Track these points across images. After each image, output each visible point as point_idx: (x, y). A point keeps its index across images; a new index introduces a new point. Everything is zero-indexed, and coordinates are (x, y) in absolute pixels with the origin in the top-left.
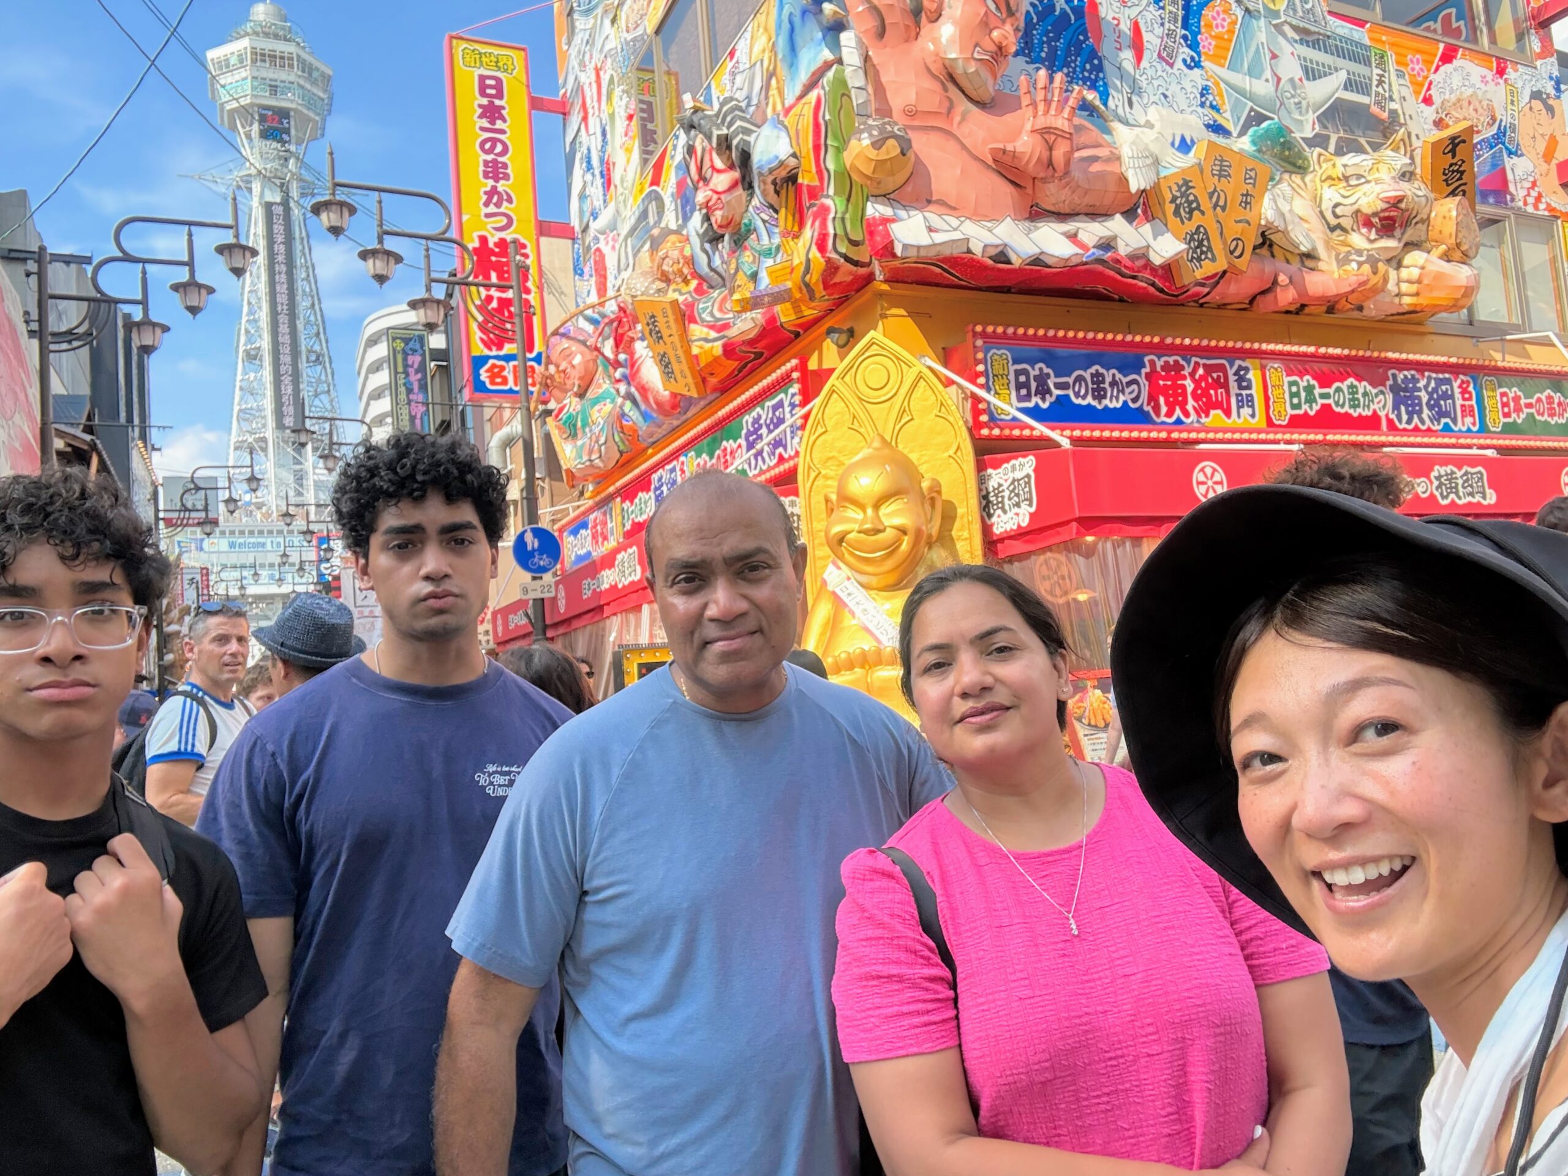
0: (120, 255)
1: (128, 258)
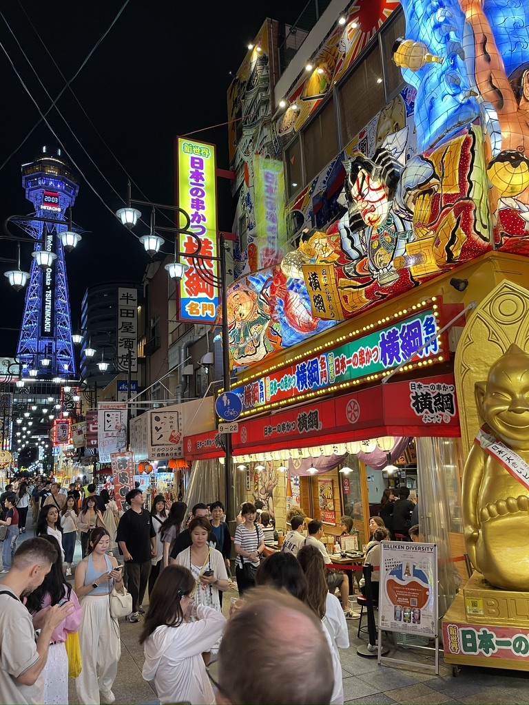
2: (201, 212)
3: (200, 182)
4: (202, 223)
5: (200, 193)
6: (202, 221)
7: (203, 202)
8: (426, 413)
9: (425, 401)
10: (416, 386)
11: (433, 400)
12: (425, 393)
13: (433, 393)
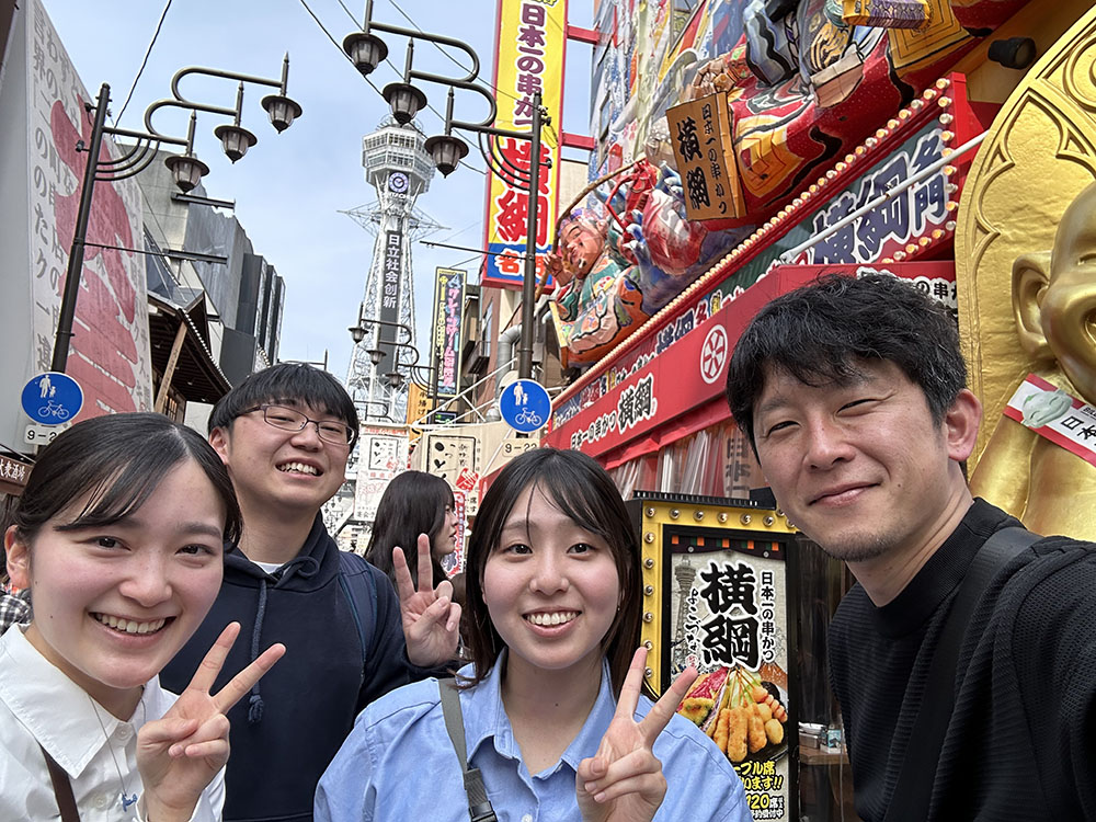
0: (175, 100)
1: (181, 104)
3: (537, 46)
5: (535, 66)
7: (539, 82)
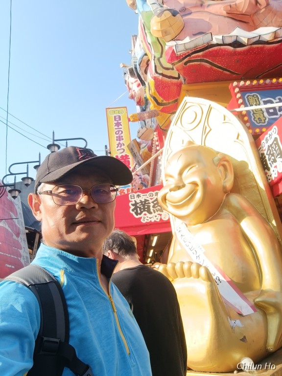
0: (10, 174)
2: (121, 142)
3: (120, 127)
4: (123, 147)
5: (120, 132)
6: (122, 146)
7: (122, 136)
8: (145, 214)
9: (144, 206)
10: (135, 196)
11: (152, 205)
12: (143, 200)
13: (151, 199)
